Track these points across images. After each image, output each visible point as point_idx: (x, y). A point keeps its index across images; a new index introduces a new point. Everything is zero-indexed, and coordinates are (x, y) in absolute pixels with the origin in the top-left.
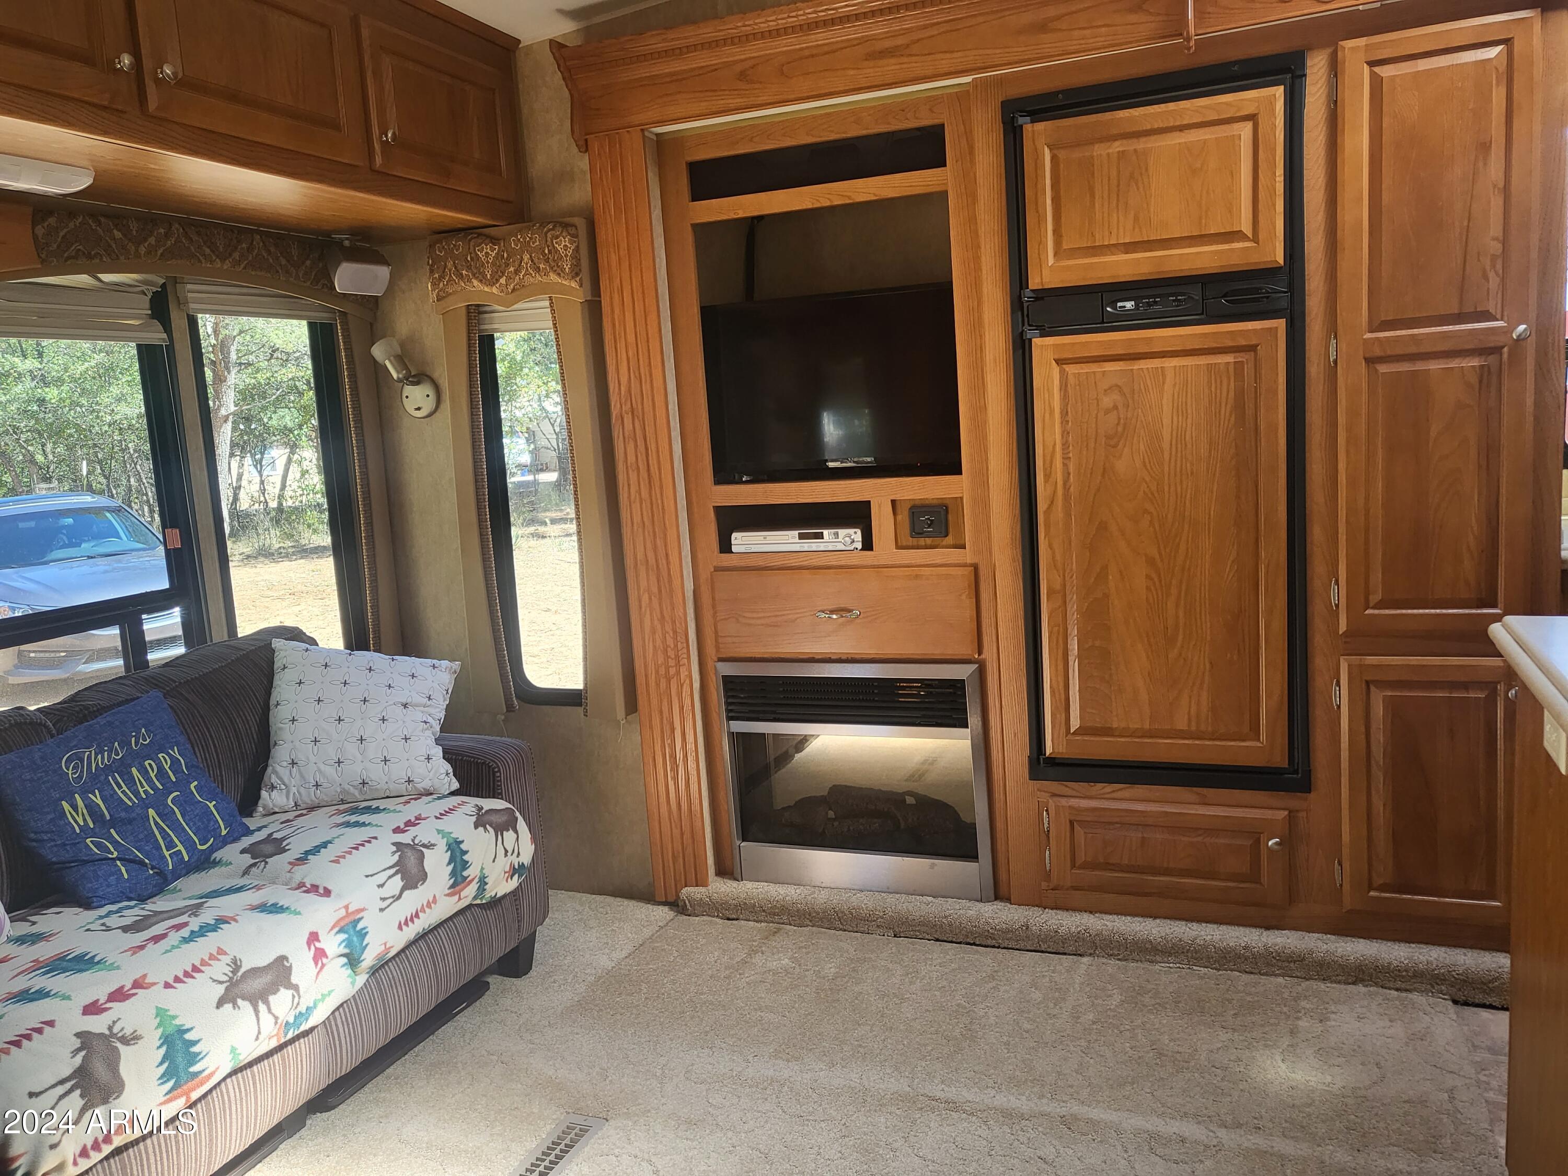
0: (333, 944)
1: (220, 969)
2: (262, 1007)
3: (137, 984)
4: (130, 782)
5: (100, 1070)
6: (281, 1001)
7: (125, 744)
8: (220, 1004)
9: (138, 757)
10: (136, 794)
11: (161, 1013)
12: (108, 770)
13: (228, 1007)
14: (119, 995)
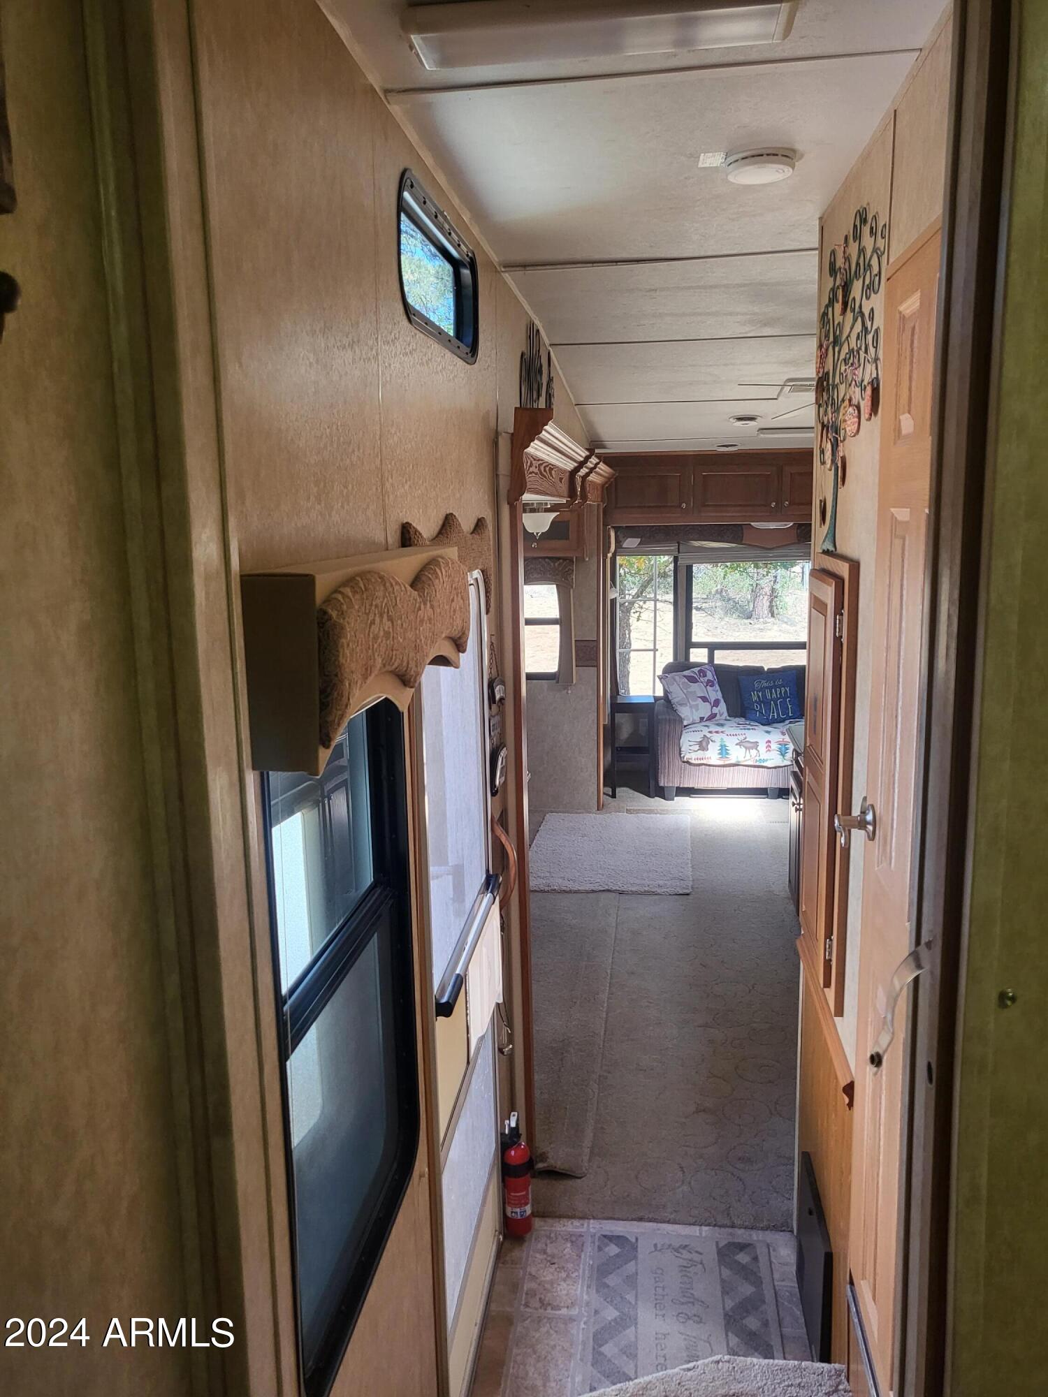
0: (774, 746)
1: (741, 738)
2: (748, 751)
3: (722, 732)
4: (771, 693)
5: (704, 744)
6: (754, 752)
7: (774, 682)
8: (737, 744)
9: (775, 687)
10: (771, 697)
11: (722, 739)
12: (767, 688)
13: (738, 746)
14: (717, 732)
